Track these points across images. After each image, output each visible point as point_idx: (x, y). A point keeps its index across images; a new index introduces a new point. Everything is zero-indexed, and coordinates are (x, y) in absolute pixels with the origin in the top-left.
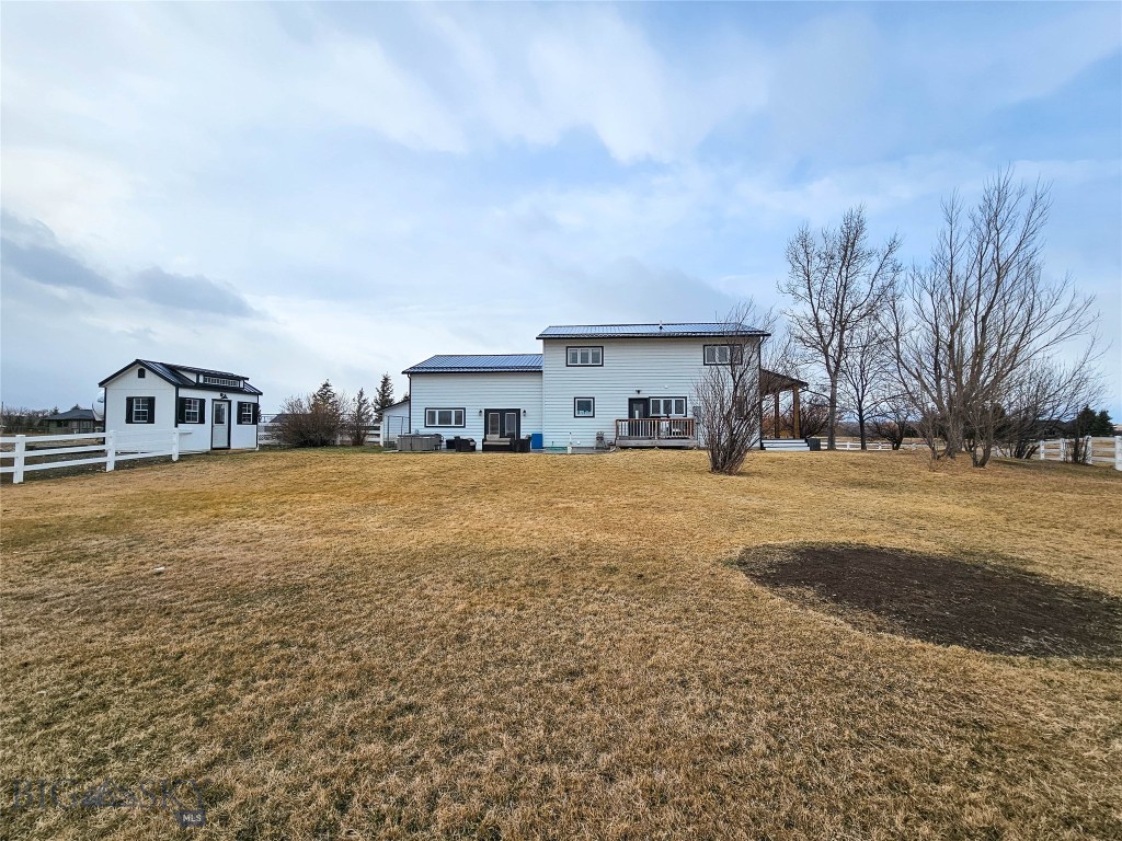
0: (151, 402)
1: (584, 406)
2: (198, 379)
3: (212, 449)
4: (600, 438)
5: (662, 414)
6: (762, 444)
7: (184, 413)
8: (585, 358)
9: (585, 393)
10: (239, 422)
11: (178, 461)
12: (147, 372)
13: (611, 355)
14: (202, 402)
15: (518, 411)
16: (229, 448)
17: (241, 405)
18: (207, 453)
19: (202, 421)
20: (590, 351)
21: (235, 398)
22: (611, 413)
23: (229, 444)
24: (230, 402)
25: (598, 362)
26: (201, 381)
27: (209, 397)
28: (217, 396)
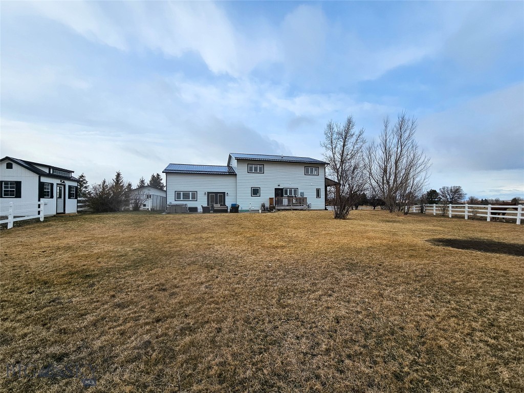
0: (18, 184)
1: (255, 192)
2: (50, 171)
3: (57, 213)
4: (263, 206)
5: (293, 195)
6: (326, 208)
7: (44, 192)
8: (256, 170)
9: (256, 185)
10: (69, 198)
11: (44, 222)
12: (14, 165)
13: (267, 169)
14: (52, 185)
15: (224, 193)
16: (64, 212)
17: (70, 187)
18: (54, 216)
19: (52, 197)
20: (258, 166)
21: (68, 183)
22: (267, 194)
23: (64, 210)
24: (65, 186)
25: (262, 171)
26: (51, 172)
27: (55, 182)
28: (58, 181)
